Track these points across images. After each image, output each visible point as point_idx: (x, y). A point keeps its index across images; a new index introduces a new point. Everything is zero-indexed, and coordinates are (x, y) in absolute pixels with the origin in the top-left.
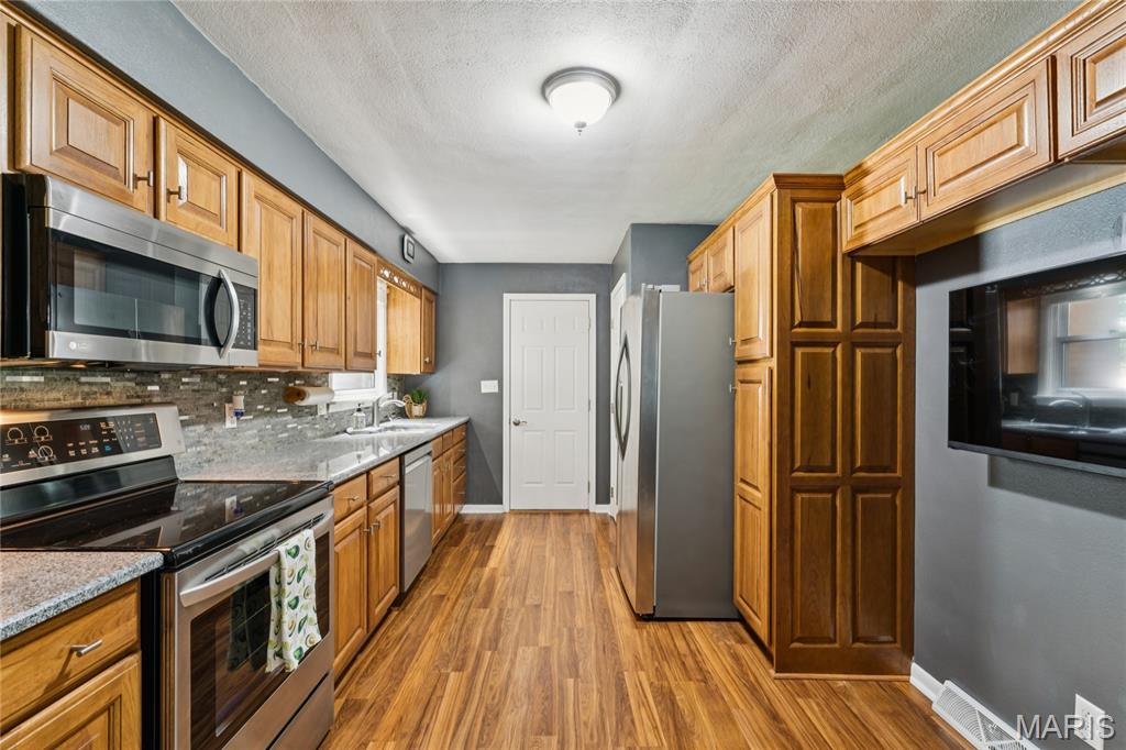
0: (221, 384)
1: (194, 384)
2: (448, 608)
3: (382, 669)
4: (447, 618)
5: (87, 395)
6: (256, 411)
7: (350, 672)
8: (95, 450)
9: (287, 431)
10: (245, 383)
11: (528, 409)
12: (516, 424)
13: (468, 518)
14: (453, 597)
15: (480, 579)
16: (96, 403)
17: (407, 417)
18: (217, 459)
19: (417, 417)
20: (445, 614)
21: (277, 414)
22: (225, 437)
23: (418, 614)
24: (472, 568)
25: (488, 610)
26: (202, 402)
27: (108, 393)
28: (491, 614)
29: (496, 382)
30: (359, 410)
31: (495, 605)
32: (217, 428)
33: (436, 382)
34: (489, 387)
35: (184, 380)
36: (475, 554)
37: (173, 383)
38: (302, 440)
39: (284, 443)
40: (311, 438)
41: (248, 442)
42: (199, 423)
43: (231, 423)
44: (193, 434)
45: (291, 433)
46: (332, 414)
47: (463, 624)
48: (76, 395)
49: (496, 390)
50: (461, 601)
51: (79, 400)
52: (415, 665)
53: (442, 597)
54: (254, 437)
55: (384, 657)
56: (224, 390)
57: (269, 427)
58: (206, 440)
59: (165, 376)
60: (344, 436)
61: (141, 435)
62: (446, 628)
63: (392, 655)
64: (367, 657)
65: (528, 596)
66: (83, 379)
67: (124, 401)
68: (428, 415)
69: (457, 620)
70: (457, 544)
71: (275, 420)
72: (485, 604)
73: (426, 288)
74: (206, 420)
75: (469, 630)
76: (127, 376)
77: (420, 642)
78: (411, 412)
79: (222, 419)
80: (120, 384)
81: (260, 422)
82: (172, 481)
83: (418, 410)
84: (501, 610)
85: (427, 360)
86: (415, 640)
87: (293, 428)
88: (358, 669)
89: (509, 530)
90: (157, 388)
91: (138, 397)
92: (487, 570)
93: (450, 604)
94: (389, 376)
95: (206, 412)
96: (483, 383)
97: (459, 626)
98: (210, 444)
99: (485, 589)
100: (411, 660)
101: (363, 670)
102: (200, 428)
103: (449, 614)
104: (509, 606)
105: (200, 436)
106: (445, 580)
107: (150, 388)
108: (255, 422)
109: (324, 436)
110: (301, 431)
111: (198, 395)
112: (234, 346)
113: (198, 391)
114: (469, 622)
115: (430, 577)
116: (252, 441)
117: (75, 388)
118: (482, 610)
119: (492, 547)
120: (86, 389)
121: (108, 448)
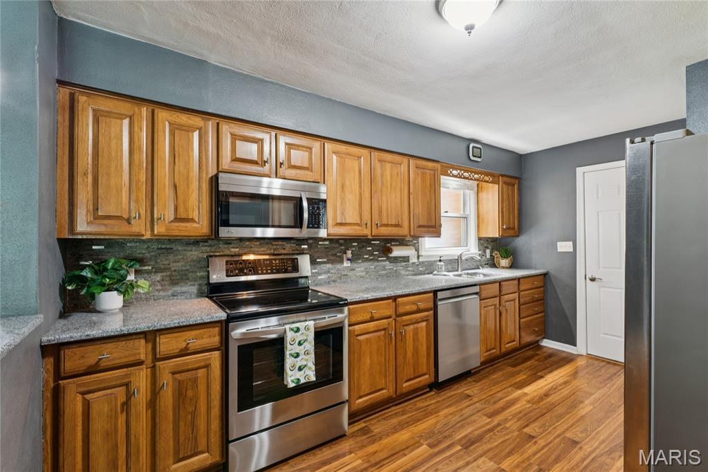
0: (341, 245)
1: (326, 245)
2: (465, 405)
3: (395, 421)
4: (457, 411)
5: (275, 250)
6: (363, 258)
7: (382, 412)
8: (269, 271)
9: (385, 270)
10: (356, 244)
11: (603, 268)
12: (593, 280)
13: (545, 350)
14: (475, 400)
15: (506, 397)
16: (280, 252)
17: (496, 267)
18: (338, 281)
19: (503, 268)
20: (461, 407)
21: (378, 261)
22: (344, 271)
23: (444, 400)
24: (510, 386)
25: (490, 420)
26: (329, 253)
27: (284, 249)
28: (488, 424)
29: (571, 243)
30: (440, 261)
31: (497, 420)
32: (338, 266)
33: (521, 242)
34: (564, 247)
35: (320, 243)
36: (522, 377)
37: (314, 245)
38: (396, 276)
39: (383, 276)
40: (404, 275)
41: (358, 274)
42: (328, 263)
43: (346, 264)
44: (325, 268)
45: (389, 271)
46: (423, 262)
47: (464, 420)
48: (271, 249)
49: (571, 250)
50: (477, 405)
51: (272, 251)
52: (412, 428)
53: (469, 396)
54: (362, 272)
55: (403, 415)
56: (343, 248)
57: (373, 267)
58: (333, 271)
59: (311, 241)
60: (431, 275)
61: (289, 267)
62: (450, 417)
63: (407, 416)
64: (396, 410)
65: (532, 426)
66: (274, 243)
67: (291, 252)
68: (513, 266)
69: (461, 416)
70: (514, 366)
71: (376, 263)
72: (491, 415)
73: (502, 176)
74: (332, 262)
75: (462, 426)
76: (292, 241)
77: (428, 417)
78: (499, 264)
79: (342, 262)
80: (289, 245)
81: (366, 264)
82: (306, 288)
83: (504, 262)
84: (499, 425)
85: (505, 227)
86: (427, 413)
87: (390, 269)
88: (385, 413)
89: (571, 369)
90: (306, 247)
91: (297, 250)
92: (519, 392)
93: (469, 403)
94: (480, 239)
95: (333, 258)
96: (559, 244)
97: (459, 420)
98: (335, 273)
99: (503, 404)
100: (413, 424)
101: (387, 415)
102: (329, 266)
103: (461, 410)
104: (507, 425)
105: (328, 269)
106: (481, 387)
107: (303, 247)
108: (362, 264)
109: (413, 275)
110: (396, 271)
111: (328, 250)
112: (308, 227)
113: (328, 248)
114: (468, 421)
115: (474, 381)
116: (361, 274)
117: (271, 246)
118: (485, 418)
119: (542, 377)
120: (275, 247)
121: (275, 271)
